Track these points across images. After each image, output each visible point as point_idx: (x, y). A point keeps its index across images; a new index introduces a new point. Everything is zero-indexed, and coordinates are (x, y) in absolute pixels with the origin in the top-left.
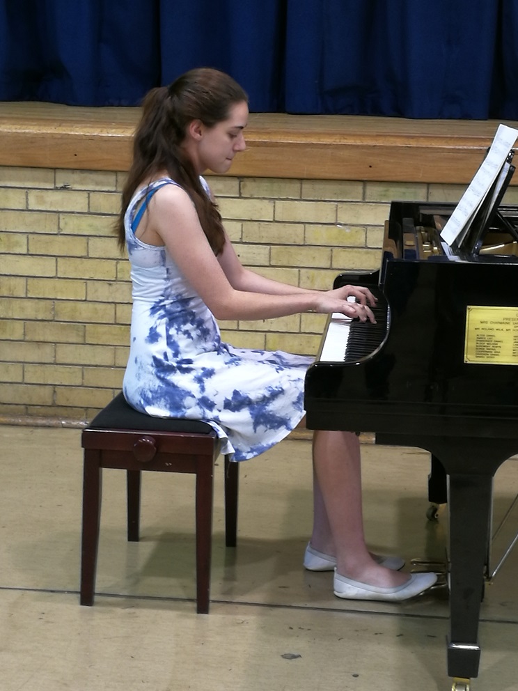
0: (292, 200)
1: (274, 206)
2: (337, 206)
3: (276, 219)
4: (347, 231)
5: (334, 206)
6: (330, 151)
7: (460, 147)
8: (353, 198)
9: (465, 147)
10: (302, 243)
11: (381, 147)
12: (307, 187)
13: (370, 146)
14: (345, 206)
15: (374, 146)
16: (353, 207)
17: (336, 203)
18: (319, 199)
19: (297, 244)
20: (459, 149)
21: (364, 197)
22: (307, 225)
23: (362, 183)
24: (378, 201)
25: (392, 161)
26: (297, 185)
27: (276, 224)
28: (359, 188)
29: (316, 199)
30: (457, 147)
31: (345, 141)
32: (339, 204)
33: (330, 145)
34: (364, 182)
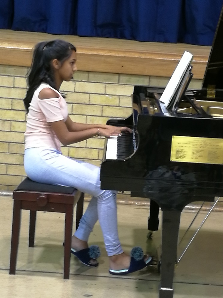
0: (84, 81)
1: (75, 84)
2: (106, 85)
3: (76, 91)
4: (111, 98)
5: (104, 85)
6: (103, 59)
7: (166, 59)
8: (114, 82)
9: (168, 59)
10: (88, 103)
11: (128, 57)
12: (91, 75)
13: (122, 56)
14: (109, 85)
15: (125, 57)
16: (113, 86)
17: (105, 84)
18: (97, 82)
19: (86, 103)
20: (165, 60)
21: (119, 81)
22: (91, 95)
23: (118, 75)
24: (126, 84)
25: (133, 64)
26: (86, 75)
27: (76, 93)
28: (117, 77)
29: (96, 81)
30: (164, 59)
31: (111, 53)
33: (103, 55)
34: (119, 74)
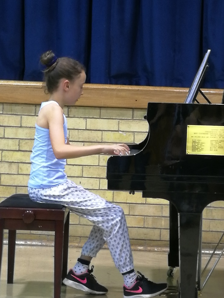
0: (95, 118)
1: (86, 122)
2: (119, 121)
3: (87, 128)
4: (124, 135)
5: (117, 122)
6: (115, 92)
7: (182, 91)
8: (127, 117)
9: (185, 91)
10: (101, 141)
11: (141, 90)
12: (103, 111)
13: (135, 90)
14: (123, 121)
15: (138, 90)
16: (127, 122)
17: (118, 120)
18: (110, 118)
19: (98, 141)
21: (133, 117)
22: (103, 132)
23: (131, 110)
24: (140, 119)
25: (147, 98)
26: (98, 111)
27: (87, 131)
28: (131, 112)
29: (108, 118)
31: (123, 87)
32: (120, 120)
33: (115, 89)
34: (133, 109)
